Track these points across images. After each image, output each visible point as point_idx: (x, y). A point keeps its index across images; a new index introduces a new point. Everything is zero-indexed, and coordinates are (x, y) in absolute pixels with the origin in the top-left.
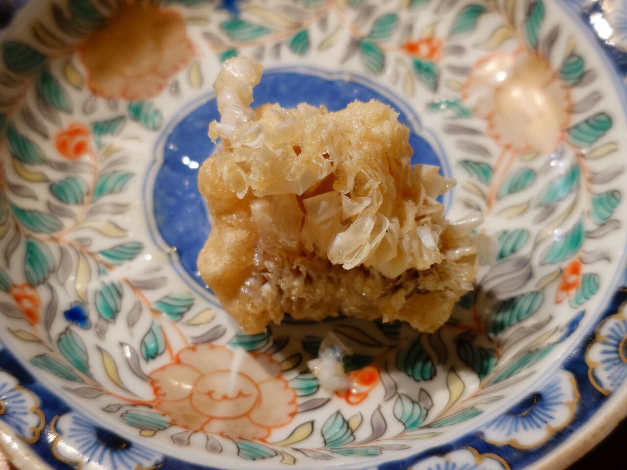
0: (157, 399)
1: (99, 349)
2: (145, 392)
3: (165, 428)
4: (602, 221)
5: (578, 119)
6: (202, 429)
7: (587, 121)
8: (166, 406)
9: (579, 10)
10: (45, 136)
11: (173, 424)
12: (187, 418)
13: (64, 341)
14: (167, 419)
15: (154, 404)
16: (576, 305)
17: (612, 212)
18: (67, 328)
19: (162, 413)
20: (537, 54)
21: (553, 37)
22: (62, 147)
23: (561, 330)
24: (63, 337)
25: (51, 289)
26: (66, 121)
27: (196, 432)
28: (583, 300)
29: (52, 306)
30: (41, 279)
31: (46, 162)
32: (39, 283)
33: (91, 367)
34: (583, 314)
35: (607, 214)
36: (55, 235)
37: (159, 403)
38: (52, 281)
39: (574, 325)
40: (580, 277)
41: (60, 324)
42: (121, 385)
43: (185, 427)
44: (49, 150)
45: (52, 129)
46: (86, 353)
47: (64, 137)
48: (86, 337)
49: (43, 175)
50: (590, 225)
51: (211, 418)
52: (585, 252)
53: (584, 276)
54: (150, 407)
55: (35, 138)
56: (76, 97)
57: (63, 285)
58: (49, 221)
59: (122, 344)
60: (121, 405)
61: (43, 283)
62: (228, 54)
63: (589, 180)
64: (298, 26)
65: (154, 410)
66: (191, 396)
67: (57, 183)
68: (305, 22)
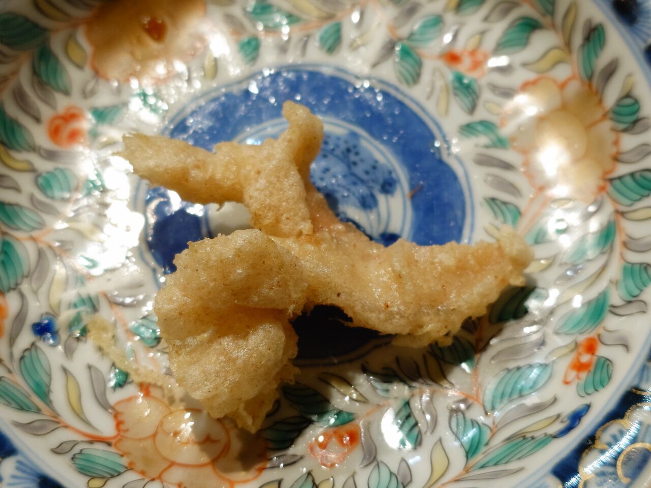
0: (118, 435)
1: (65, 371)
2: (105, 425)
3: (119, 474)
4: (630, 299)
5: (623, 169)
6: (160, 477)
7: (632, 175)
8: (126, 445)
9: (643, 46)
10: (38, 120)
11: (130, 468)
12: (147, 461)
13: (27, 360)
14: (124, 461)
15: (113, 441)
16: (583, 394)
17: (641, 290)
18: (33, 344)
19: (121, 453)
20: (590, 86)
21: (610, 71)
22: (55, 133)
23: (562, 422)
24: (27, 354)
25: (22, 296)
26: (62, 103)
27: (153, 480)
28: (591, 390)
29: (20, 317)
30: (12, 286)
31: (34, 149)
32: (10, 289)
33: (52, 392)
34: (588, 407)
35: (636, 292)
36: (35, 234)
37: (120, 440)
38: (25, 287)
39: (576, 418)
40: (595, 359)
41: (26, 338)
42: (82, 416)
43: (143, 473)
44: (39, 135)
45: (46, 112)
46: (49, 375)
47: (58, 122)
48: (53, 355)
49: (30, 163)
50: (616, 298)
51: (172, 464)
52: (605, 329)
53: (600, 358)
54: (109, 444)
55: (25, 121)
56: (76, 76)
57: (35, 293)
58: (29, 217)
59: (90, 367)
60: (76, 443)
61: (14, 289)
62: (249, 43)
63: (625, 244)
64: (330, 17)
65: (112, 449)
66: (154, 435)
67: (44, 174)
68: (339, 14)
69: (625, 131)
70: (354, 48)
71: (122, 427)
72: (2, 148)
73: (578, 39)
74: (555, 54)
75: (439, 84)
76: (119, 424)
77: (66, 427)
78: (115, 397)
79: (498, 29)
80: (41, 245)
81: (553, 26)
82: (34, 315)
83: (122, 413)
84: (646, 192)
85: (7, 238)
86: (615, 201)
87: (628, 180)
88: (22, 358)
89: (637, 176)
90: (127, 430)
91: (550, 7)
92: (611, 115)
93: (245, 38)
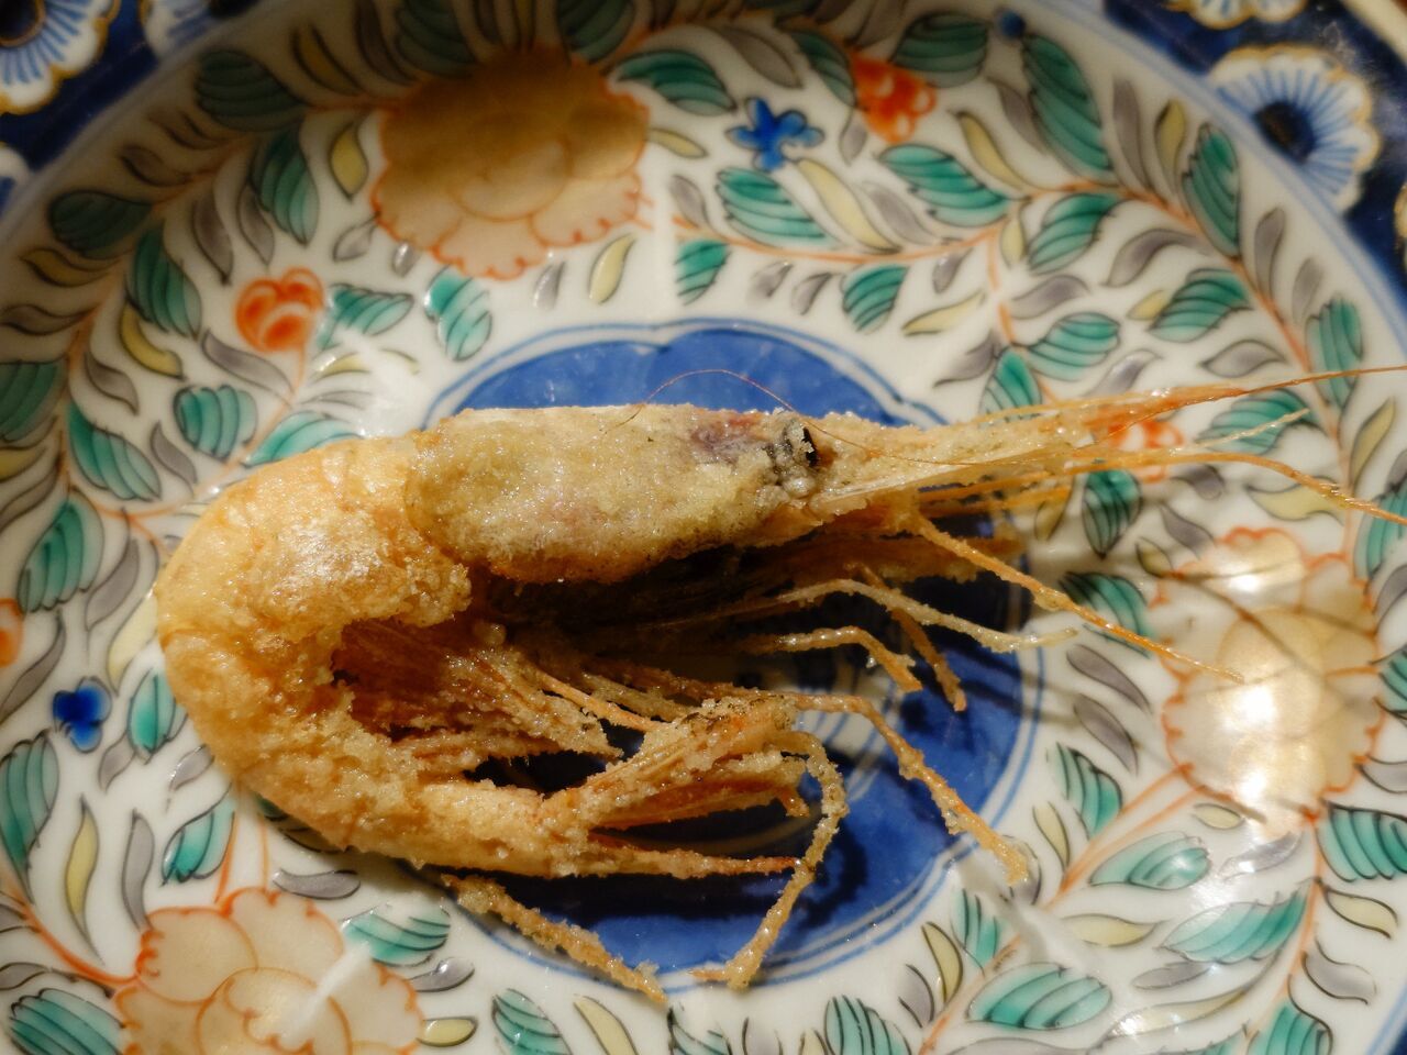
0: (135, 978)
1: (84, 808)
2: (116, 949)
5: (1363, 796)
7: (1378, 816)
8: (144, 1006)
10: (225, 278)
13: (16, 764)
14: (122, 1039)
15: (119, 989)
18: (42, 734)
19: (122, 1019)
20: (1366, 591)
22: (249, 313)
24: (21, 751)
25: (60, 628)
26: (287, 257)
31: (198, 334)
32: (39, 607)
33: (39, 846)
36: (133, 508)
37: (132, 991)
38: (72, 613)
41: (35, 717)
44: (218, 311)
45: (247, 267)
46: (49, 810)
47: (267, 292)
48: (73, 769)
49: (178, 361)
54: (108, 993)
56: (332, 212)
58: (136, 471)
59: (136, 818)
60: (39, 971)
61: (48, 609)
62: (705, 248)
63: (1304, 959)
64: (892, 251)
65: (108, 1006)
67: (196, 391)
68: (910, 248)
69: (1399, 715)
70: (913, 329)
71: (150, 965)
72: (130, 313)
73: (1377, 480)
76: (146, 955)
77: (36, 930)
78: (160, 897)
80: (137, 535)
81: (1338, 434)
82: (66, 677)
83: (160, 935)
84: (1389, 869)
85: (74, 500)
86: (1323, 855)
87: (1366, 822)
88: (8, 757)
89: (1387, 822)
90: (156, 975)
91: (1344, 392)
92: (1384, 668)
93: (696, 237)
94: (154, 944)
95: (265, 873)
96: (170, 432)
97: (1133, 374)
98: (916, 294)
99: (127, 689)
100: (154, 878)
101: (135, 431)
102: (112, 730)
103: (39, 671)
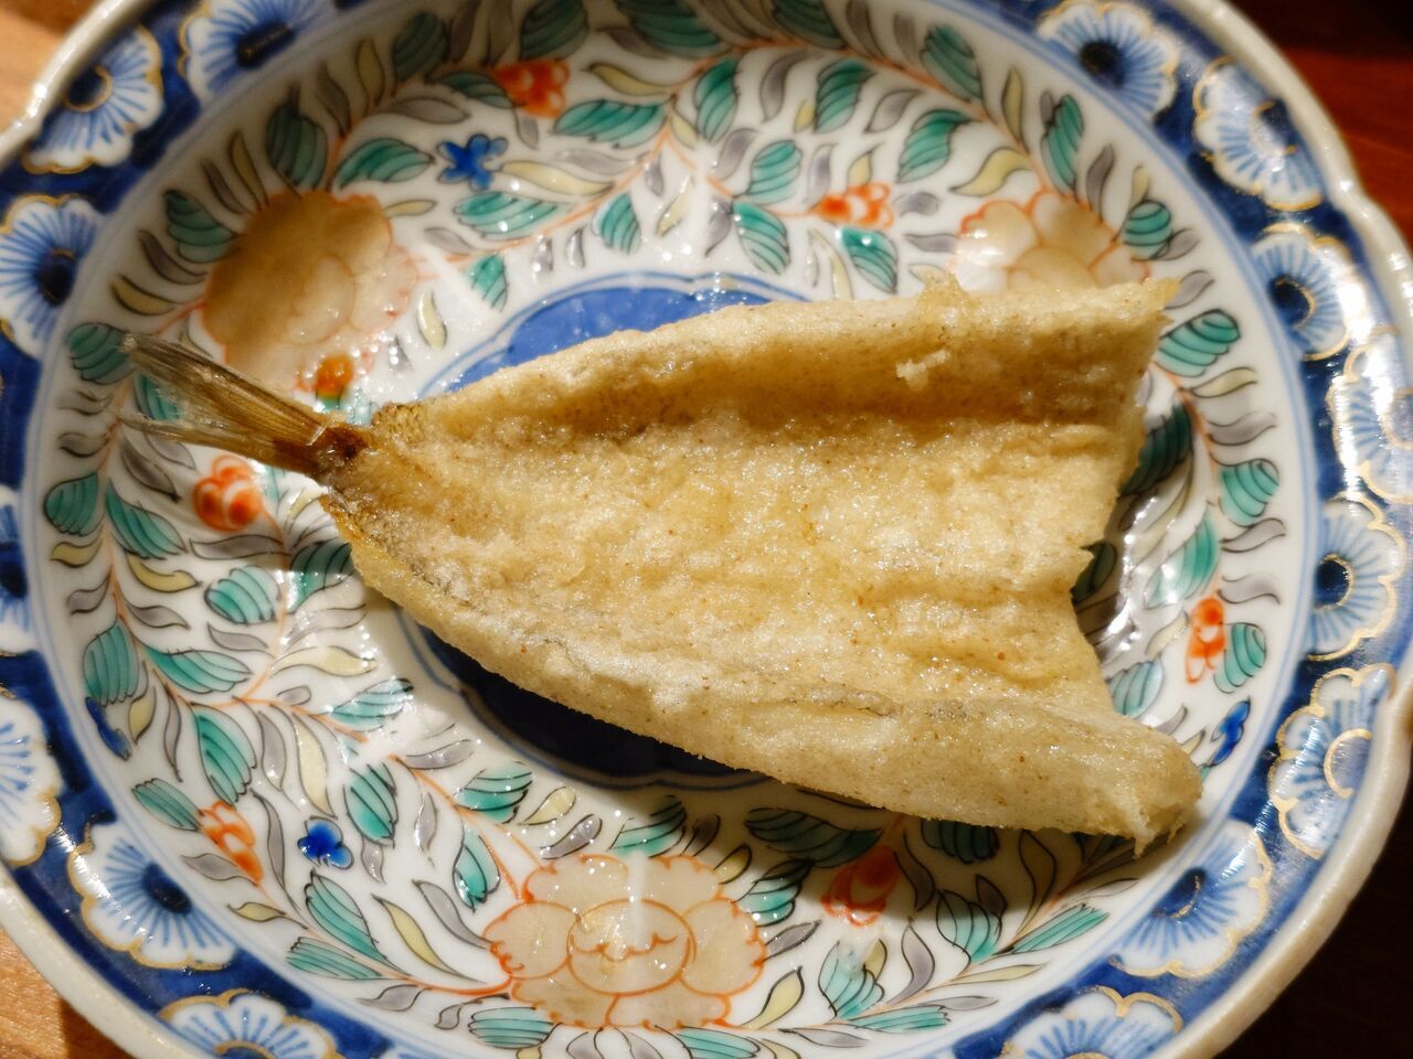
0: (511, 978)
1: (381, 901)
2: (486, 971)
3: (548, 1035)
4: (1250, 521)
5: (1173, 320)
6: (608, 1022)
7: (1189, 325)
8: (533, 990)
9: (1149, 116)
10: (173, 497)
11: (556, 1022)
12: (575, 1004)
13: (315, 901)
14: (541, 1014)
15: (508, 990)
16: (1229, 688)
17: (1266, 503)
18: (312, 874)
19: (530, 1005)
20: (1076, 198)
21: (1104, 168)
22: (205, 513)
23: (1213, 740)
24: (310, 892)
25: (262, 801)
27: (601, 1029)
28: (1239, 678)
30: (240, 789)
31: (183, 549)
32: (238, 796)
33: (378, 942)
34: (1247, 704)
35: (1257, 508)
36: (240, 691)
37: (518, 986)
38: (259, 784)
39: (1233, 727)
40: (1227, 630)
41: (299, 868)
42: (442, 967)
43: (579, 1024)
46: (361, 917)
48: (351, 883)
49: (187, 574)
50: (1225, 527)
51: (618, 996)
52: (1224, 579)
53: (1234, 627)
54: (505, 997)
57: (280, 789)
58: (221, 666)
59: (418, 884)
60: (458, 1009)
61: (244, 794)
62: (484, 266)
63: (1211, 438)
64: (608, 188)
65: (512, 1003)
66: (568, 961)
67: (215, 586)
68: (619, 179)
69: (1155, 257)
70: (663, 231)
71: (510, 964)
72: (133, 560)
73: (1034, 129)
74: (1002, 160)
75: (825, 256)
76: (504, 961)
77: (429, 988)
78: (478, 921)
79: (895, 138)
80: (256, 708)
81: (988, 115)
82: (294, 827)
83: (501, 943)
84: (1221, 348)
85: (198, 711)
86: (1171, 373)
87: (1184, 335)
88: (308, 900)
89: (1199, 324)
90: (522, 967)
91: (974, 86)
92: (1124, 237)
93: (473, 262)
94: (502, 951)
95: (533, 857)
96: (221, 625)
97: (824, 167)
98: (647, 206)
99: (339, 810)
100: (465, 913)
101: (196, 639)
102: (352, 840)
103: (275, 835)
